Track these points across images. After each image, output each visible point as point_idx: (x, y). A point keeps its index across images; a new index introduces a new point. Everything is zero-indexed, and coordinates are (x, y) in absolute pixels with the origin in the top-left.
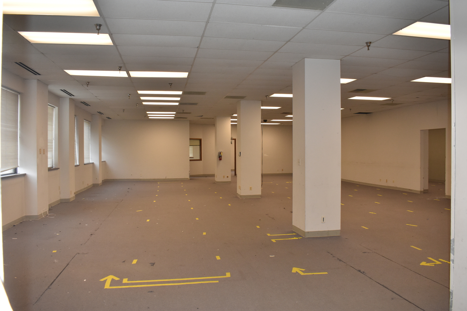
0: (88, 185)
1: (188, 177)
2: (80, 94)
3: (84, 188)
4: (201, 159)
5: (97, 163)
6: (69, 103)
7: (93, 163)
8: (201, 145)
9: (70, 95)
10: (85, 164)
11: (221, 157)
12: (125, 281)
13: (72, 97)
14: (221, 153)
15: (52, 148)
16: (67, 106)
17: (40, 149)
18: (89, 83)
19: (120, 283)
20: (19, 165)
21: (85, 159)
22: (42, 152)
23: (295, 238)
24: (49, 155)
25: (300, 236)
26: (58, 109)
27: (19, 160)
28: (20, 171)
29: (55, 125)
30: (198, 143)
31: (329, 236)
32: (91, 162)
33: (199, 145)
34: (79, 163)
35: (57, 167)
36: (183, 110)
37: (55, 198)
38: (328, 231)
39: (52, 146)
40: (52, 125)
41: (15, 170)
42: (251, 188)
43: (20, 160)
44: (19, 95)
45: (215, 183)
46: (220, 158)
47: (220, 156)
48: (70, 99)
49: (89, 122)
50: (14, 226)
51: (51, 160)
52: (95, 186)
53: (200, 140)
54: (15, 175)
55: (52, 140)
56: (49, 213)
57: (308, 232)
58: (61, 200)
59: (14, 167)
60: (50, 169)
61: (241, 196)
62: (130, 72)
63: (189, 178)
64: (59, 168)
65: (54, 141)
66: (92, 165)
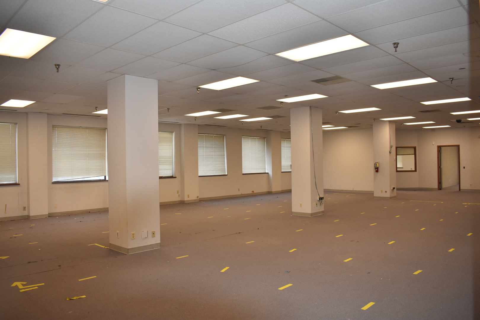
0: (253, 192)
4: (415, 171)
5: (271, 173)
6: (184, 127)
10: (243, 174)
14: (376, 164)
15: (173, 162)
16: (183, 131)
21: (243, 170)
26: (176, 133)
29: (174, 145)
33: (414, 153)
47: (376, 167)
48: (184, 124)
51: (170, 171)
52: (269, 193)
53: (415, 148)
58: (181, 201)
64: (176, 177)
65: (173, 157)
66: (264, 175)
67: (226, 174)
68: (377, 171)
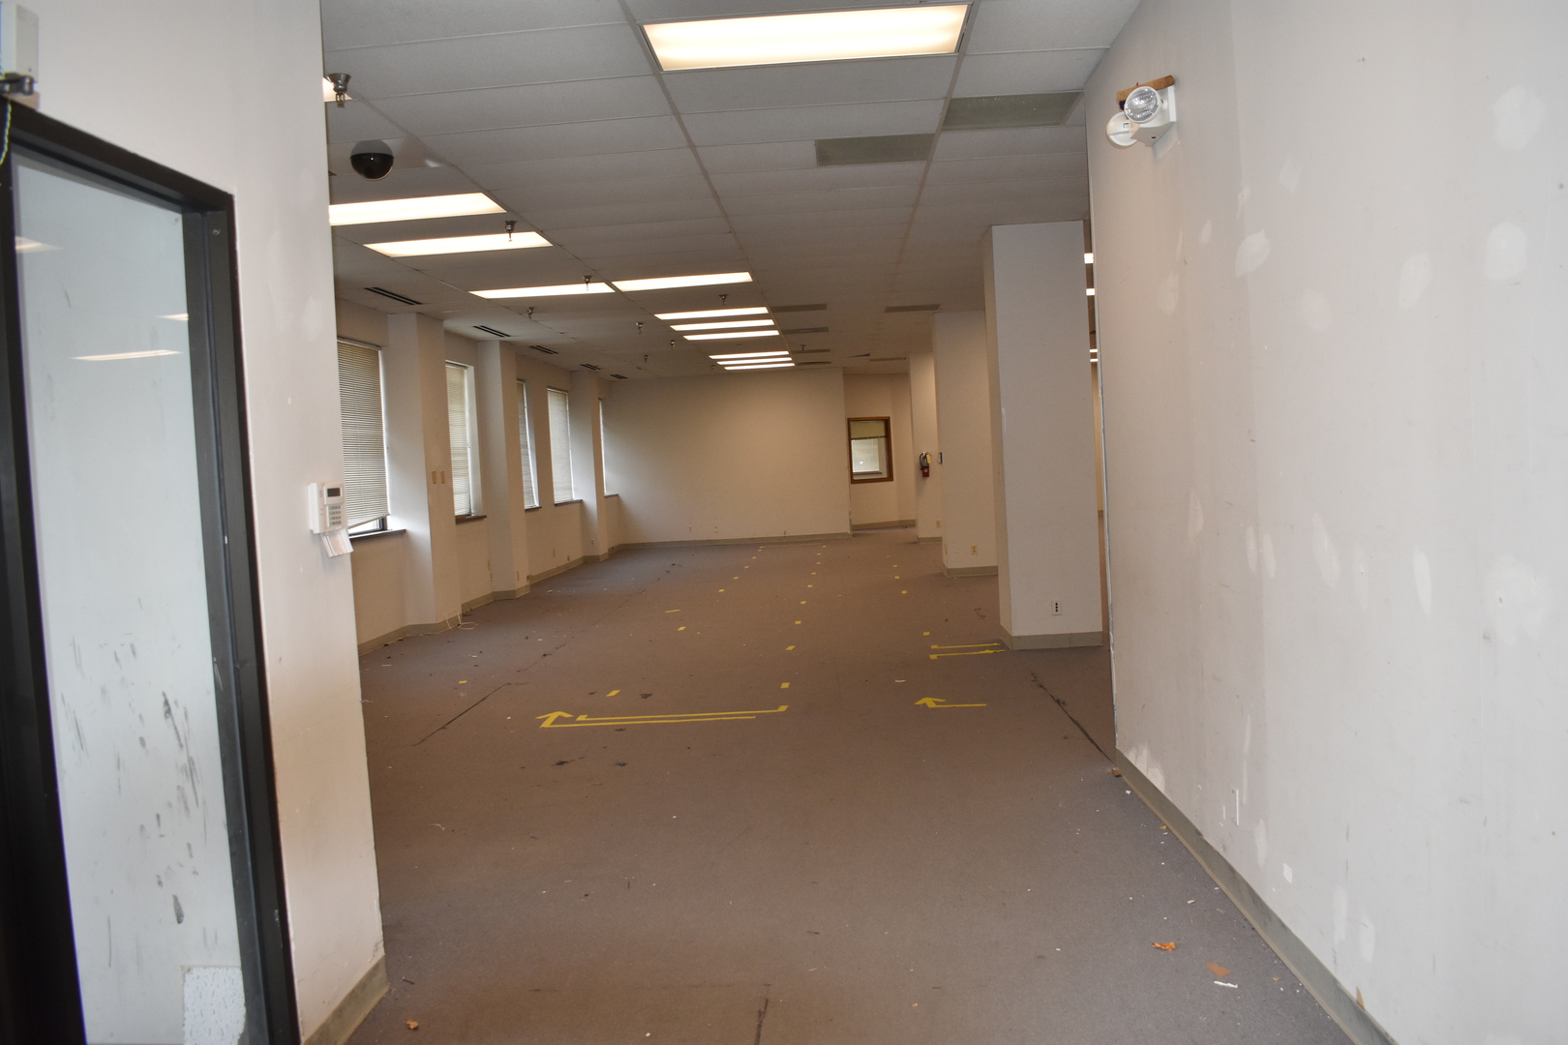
0: (569, 559)
1: (847, 530)
2: (521, 332)
3: (558, 568)
4: (890, 478)
5: (591, 501)
6: (501, 351)
7: (581, 502)
8: (888, 436)
9: (501, 334)
10: (556, 505)
11: (928, 467)
12: (582, 718)
13: (506, 338)
14: (925, 457)
15: (467, 468)
16: (495, 363)
17: (434, 473)
18: (532, 309)
19: (572, 720)
20: (390, 511)
21: (555, 493)
22: (439, 480)
23: (987, 651)
24: (458, 484)
25: (1003, 646)
26: (475, 370)
27: (388, 498)
28: (394, 525)
29: (470, 411)
30: (880, 429)
31: (1072, 646)
32: (575, 498)
33: (883, 434)
34: (540, 502)
35: (480, 515)
36: (803, 346)
37: (480, 589)
38: (1071, 634)
39: (467, 461)
40: (463, 412)
41: (383, 522)
42: (974, 548)
43: (391, 498)
44: (379, 352)
45: (917, 542)
46: (926, 471)
47: (925, 465)
48: (501, 342)
49: (563, 391)
50: (386, 645)
51: (464, 497)
52: (589, 562)
53: (887, 421)
54: (382, 534)
55: (466, 449)
56: (463, 620)
57: (1019, 638)
58: (494, 594)
59: (380, 515)
60: (461, 520)
61: (949, 570)
62: (614, 283)
63: (849, 532)
64: (485, 517)
65: (469, 450)
66: (578, 505)
67: (537, 504)
68: (926, 475)
